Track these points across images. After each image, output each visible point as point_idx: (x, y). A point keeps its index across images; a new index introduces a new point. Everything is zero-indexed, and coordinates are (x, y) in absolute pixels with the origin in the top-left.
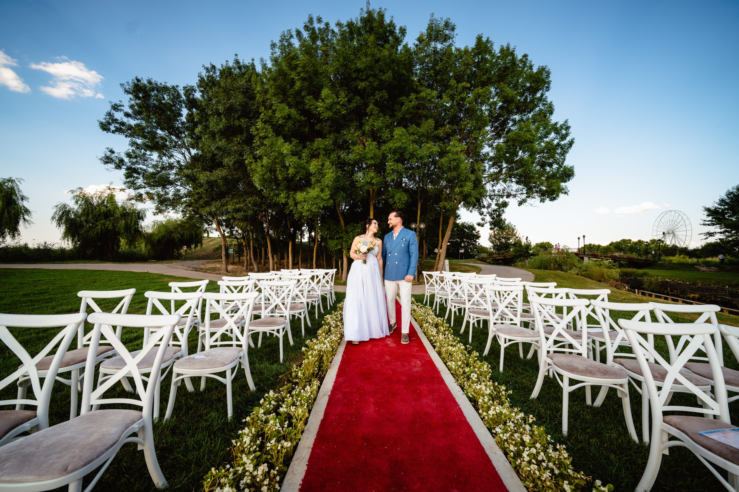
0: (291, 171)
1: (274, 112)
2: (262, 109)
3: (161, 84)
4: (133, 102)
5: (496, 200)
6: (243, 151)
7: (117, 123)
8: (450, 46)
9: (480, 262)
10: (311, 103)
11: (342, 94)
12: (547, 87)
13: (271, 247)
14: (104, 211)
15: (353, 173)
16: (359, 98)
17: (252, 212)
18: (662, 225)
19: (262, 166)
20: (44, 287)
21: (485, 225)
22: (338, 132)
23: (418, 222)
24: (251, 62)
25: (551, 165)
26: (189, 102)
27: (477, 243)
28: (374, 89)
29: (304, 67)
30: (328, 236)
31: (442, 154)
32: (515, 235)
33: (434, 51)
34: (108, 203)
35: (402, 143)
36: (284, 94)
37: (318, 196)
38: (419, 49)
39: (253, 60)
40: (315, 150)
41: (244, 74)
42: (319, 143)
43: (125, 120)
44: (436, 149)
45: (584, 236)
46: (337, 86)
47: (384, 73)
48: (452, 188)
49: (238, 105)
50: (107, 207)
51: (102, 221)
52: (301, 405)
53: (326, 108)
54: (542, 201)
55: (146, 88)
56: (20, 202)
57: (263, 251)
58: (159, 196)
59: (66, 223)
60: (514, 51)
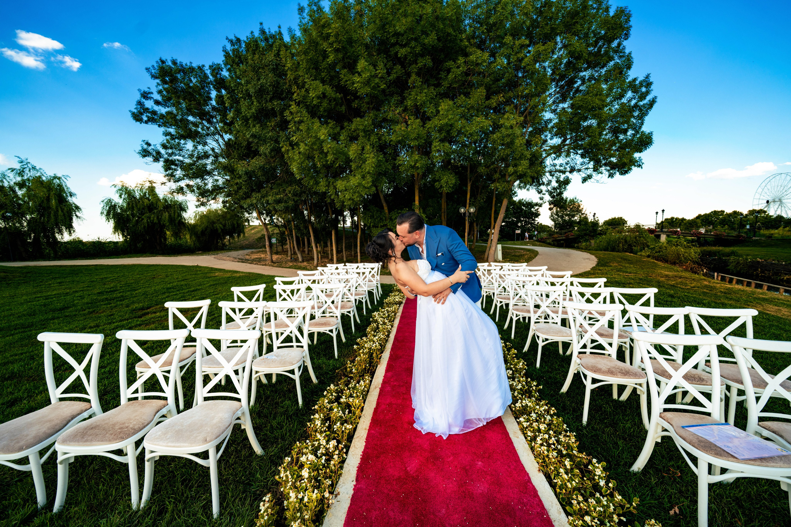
0: (330, 157)
1: (307, 91)
2: (294, 88)
3: (186, 65)
4: (161, 87)
5: (557, 176)
6: (279, 137)
7: (149, 112)
9: (538, 243)
10: (346, 78)
11: (381, 65)
12: (626, 34)
13: (314, 236)
14: (147, 204)
15: (396, 155)
16: (400, 67)
17: (293, 202)
18: (767, 192)
19: (299, 153)
20: (112, 285)
21: (544, 205)
22: (378, 109)
23: (468, 206)
24: (277, 29)
25: (625, 132)
26: (217, 83)
27: (536, 222)
28: (417, 56)
29: (337, 35)
30: (372, 223)
31: (494, 128)
32: (581, 211)
34: (149, 195)
35: (449, 119)
36: (317, 69)
37: (360, 185)
39: (279, 27)
40: (354, 132)
41: (271, 46)
42: (357, 123)
43: (156, 108)
44: (487, 123)
45: (663, 211)
46: (375, 54)
47: (427, 35)
49: (270, 86)
50: (149, 200)
51: (147, 215)
52: (357, 396)
53: (364, 83)
54: (611, 176)
55: (171, 70)
56: (69, 198)
57: (306, 240)
58: (199, 188)
59: (114, 217)
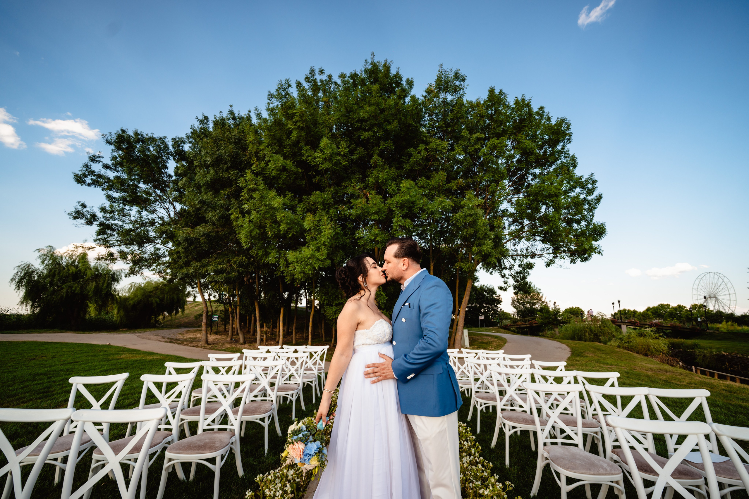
0: (283, 227)
1: (267, 163)
2: (254, 160)
3: (147, 135)
4: (115, 154)
5: (520, 260)
6: (230, 204)
7: (94, 175)
8: (461, 97)
9: (503, 330)
10: (308, 154)
11: (343, 144)
12: (568, 139)
13: (260, 314)
14: (73, 272)
16: (362, 149)
17: (236, 274)
18: (702, 288)
19: (250, 221)
21: (508, 289)
22: (338, 184)
24: (247, 113)
25: (578, 222)
26: (177, 154)
27: (499, 309)
28: (379, 139)
29: (301, 116)
30: (325, 302)
31: (456, 209)
32: (540, 299)
33: (444, 102)
34: (79, 262)
35: (410, 196)
36: (279, 144)
37: (313, 256)
38: (427, 101)
39: (249, 111)
40: (313, 205)
41: (238, 125)
42: (317, 196)
43: (103, 171)
44: (449, 203)
45: (619, 301)
46: (339, 136)
47: (389, 123)
48: (469, 248)
49: (228, 156)
50: (77, 268)
51: (70, 284)
53: (325, 159)
54: (573, 261)
55: (130, 139)
58: (134, 255)
59: (27, 285)
60: (530, 102)
